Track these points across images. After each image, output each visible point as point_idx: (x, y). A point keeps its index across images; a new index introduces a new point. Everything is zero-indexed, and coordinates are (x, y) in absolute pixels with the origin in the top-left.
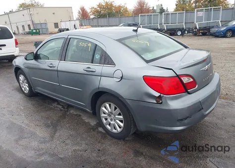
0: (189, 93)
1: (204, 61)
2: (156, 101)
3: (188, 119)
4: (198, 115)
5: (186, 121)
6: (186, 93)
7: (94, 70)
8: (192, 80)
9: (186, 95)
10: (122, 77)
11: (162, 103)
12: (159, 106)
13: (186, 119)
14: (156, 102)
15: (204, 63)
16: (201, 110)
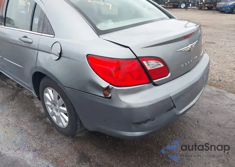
0: (155, 85)
1: (186, 37)
2: (104, 94)
3: (149, 122)
4: (166, 116)
5: (147, 125)
6: (151, 85)
7: (31, 41)
8: (162, 65)
9: (150, 88)
10: (61, 54)
11: (110, 98)
12: (106, 102)
13: (145, 122)
14: (103, 96)
15: (187, 40)
16: (172, 108)
